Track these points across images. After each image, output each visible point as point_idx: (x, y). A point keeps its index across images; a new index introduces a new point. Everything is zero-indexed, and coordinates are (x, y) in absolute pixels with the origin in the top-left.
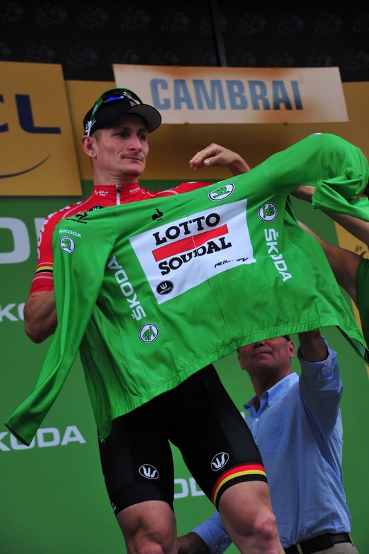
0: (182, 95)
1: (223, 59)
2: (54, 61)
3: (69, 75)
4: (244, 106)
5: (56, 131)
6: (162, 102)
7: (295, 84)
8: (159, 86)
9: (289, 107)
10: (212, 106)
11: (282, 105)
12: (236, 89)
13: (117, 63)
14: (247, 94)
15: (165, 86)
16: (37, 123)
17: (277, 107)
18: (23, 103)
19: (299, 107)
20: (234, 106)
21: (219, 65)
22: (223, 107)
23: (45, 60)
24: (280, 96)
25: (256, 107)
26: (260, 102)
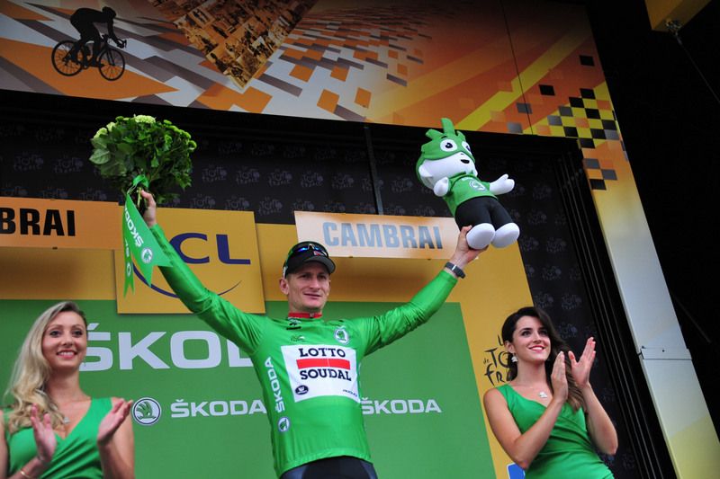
0: (348, 235)
1: (380, 208)
2: (249, 209)
3: (258, 220)
4: (397, 245)
5: (248, 262)
6: (332, 240)
7: (436, 229)
8: (330, 228)
9: (432, 247)
10: (371, 244)
11: (427, 245)
12: (390, 231)
13: (297, 210)
14: (399, 235)
15: (335, 228)
16: (232, 256)
17: (422, 246)
18: (222, 241)
19: (440, 247)
20: (389, 245)
21: (377, 213)
22: (380, 245)
23: (241, 208)
24: (425, 238)
25: (406, 246)
26: (409, 242)
